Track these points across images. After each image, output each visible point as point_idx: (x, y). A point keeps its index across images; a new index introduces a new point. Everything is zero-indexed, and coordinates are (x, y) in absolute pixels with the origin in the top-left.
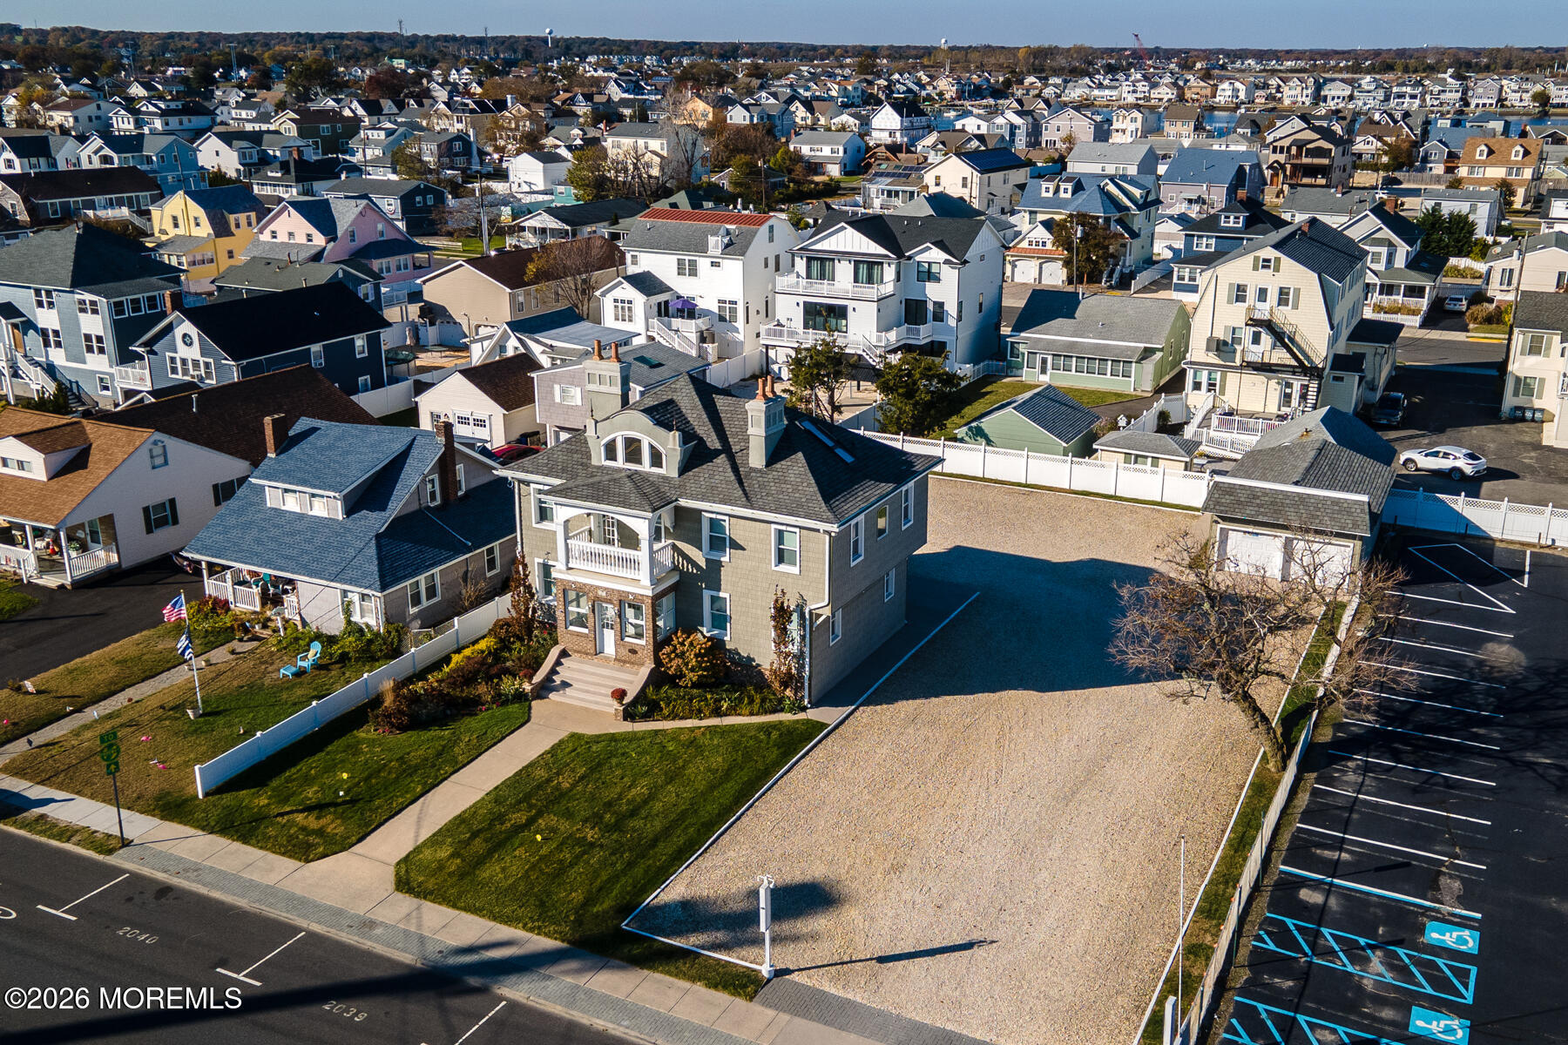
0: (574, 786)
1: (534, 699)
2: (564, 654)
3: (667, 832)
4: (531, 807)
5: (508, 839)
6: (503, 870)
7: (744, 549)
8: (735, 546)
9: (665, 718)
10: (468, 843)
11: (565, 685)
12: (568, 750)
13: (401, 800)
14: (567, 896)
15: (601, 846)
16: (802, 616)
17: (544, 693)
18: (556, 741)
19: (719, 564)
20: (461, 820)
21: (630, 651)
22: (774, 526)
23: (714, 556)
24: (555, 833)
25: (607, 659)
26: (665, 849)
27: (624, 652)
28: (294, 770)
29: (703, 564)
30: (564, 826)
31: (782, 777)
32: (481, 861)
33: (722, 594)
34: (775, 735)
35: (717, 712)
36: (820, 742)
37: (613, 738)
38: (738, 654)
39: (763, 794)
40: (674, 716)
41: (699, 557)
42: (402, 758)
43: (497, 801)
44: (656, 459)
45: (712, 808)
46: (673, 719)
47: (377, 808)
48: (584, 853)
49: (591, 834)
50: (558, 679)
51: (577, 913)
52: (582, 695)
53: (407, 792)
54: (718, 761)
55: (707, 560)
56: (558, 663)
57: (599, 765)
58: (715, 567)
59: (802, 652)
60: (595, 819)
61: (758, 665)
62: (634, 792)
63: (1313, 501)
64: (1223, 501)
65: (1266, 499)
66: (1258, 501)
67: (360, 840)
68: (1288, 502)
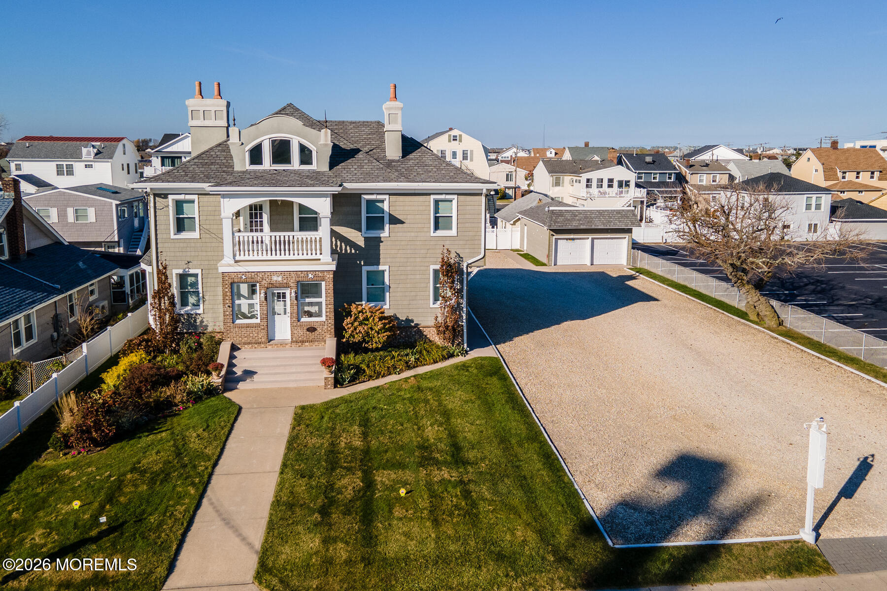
1: (224, 392)
2: (234, 348)
7: (402, 222)
8: (394, 220)
9: (370, 378)
11: (250, 373)
12: (314, 419)
15: (472, 481)
16: (460, 271)
17: (231, 385)
19: (379, 240)
21: (308, 330)
22: (433, 197)
23: (373, 234)
25: (283, 344)
27: (302, 333)
29: (361, 243)
30: (410, 476)
31: (524, 394)
33: (381, 268)
35: (407, 366)
36: (509, 368)
38: (397, 318)
40: (378, 375)
41: (357, 237)
44: (306, 156)
46: (377, 378)
49: (446, 475)
50: (238, 371)
52: (272, 378)
55: (366, 239)
56: (232, 357)
57: (363, 421)
58: (374, 244)
59: (459, 304)
60: (429, 463)
61: (417, 325)
63: (606, 213)
64: (559, 220)
65: (581, 216)
66: (577, 218)
67: (171, 568)
68: (593, 216)
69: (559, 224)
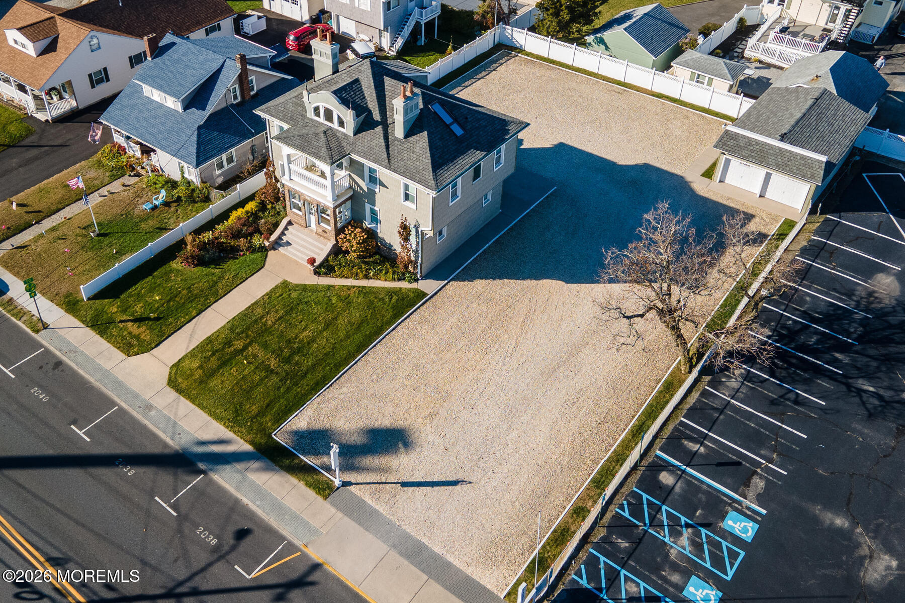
0: (274, 324)
1: (270, 250)
2: (290, 223)
3: (314, 367)
4: (247, 336)
5: (230, 359)
6: (222, 382)
7: (386, 187)
8: (382, 184)
9: (337, 277)
10: (208, 359)
11: (288, 244)
12: (278, 295)
13: (183, 320)
14: (250, 407)
15: (277, 373)
16: (417, 232)
17: (276, 246)
18: (273, 286)
19: (374, 192)
20: (209, 340)
21: (323, 230)
22: (402, 181)
23: (371, 187)
24: (255, 359)
25: (312, 231)
26: (310, 380)
27: (320, 231)
28: (134, 288)
29: (365, 189)
30: (262, 355)
31: (389, 333)
32: (212, 374)
33: (376, 208)
34: (395, 298)
35: (366, 277)
36: (419, 307)
37: (305, 288)
38: (385, 241)
39: (375, 346)
40: (341, 276)
41: (363, 185)
42: (190, 288)
43: (232, 330)
44: (341, 123)
45: (342, 353)
46: (341, 278)
47: (169, 325)
48: (266, 377)
49: (273, 363)
50: (285, 239)
51: (252, 421)
53: (187, 314)
54: (356, 315)
55: (368, 188)
56: (286, 229)
57: (292, 309)
58: (372, 193)
59: (418, 250)
60: (278, 352)
61: (394, 250)
62: (305, 334)
63: (788, 154)
64: (729, 143)
65: (758, 147)
66: (751, 148)
67: (157, 346)
68: (771, 151)
69: (727, 148)
